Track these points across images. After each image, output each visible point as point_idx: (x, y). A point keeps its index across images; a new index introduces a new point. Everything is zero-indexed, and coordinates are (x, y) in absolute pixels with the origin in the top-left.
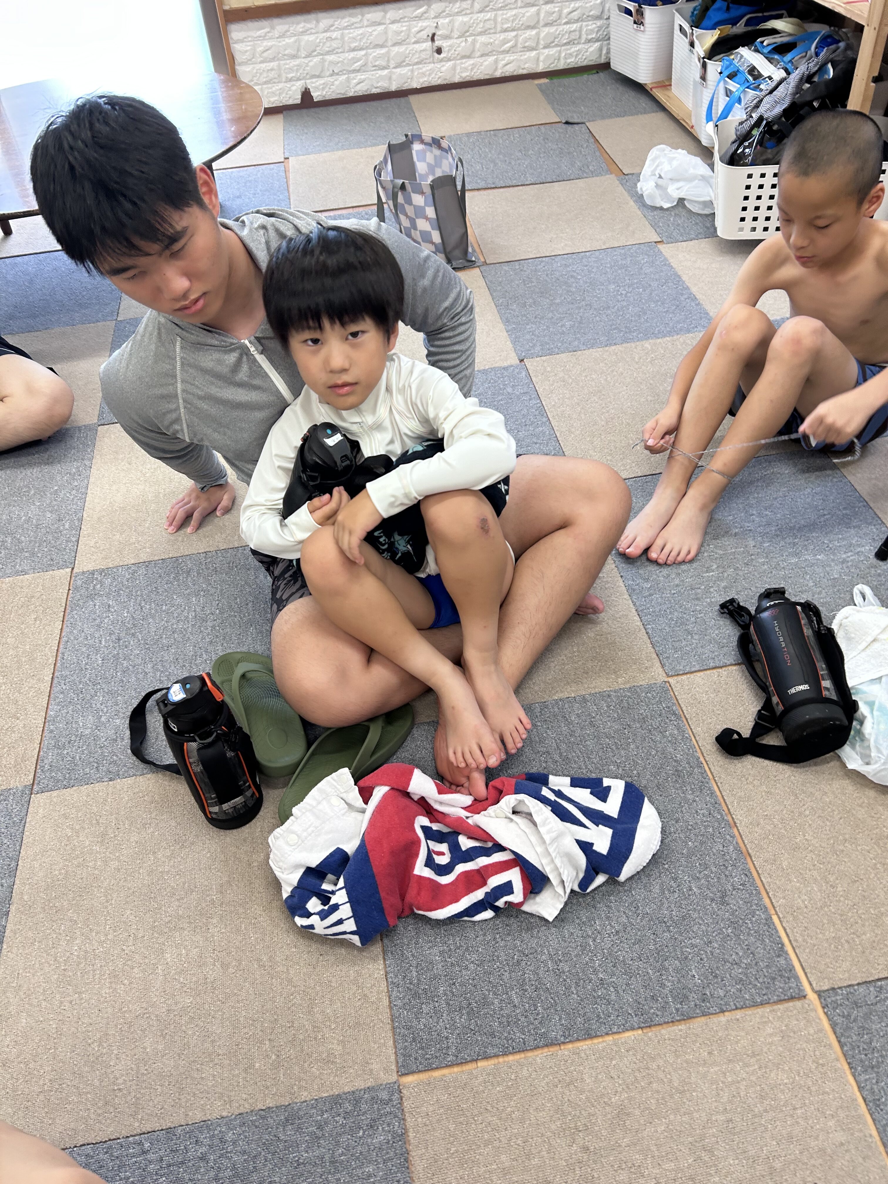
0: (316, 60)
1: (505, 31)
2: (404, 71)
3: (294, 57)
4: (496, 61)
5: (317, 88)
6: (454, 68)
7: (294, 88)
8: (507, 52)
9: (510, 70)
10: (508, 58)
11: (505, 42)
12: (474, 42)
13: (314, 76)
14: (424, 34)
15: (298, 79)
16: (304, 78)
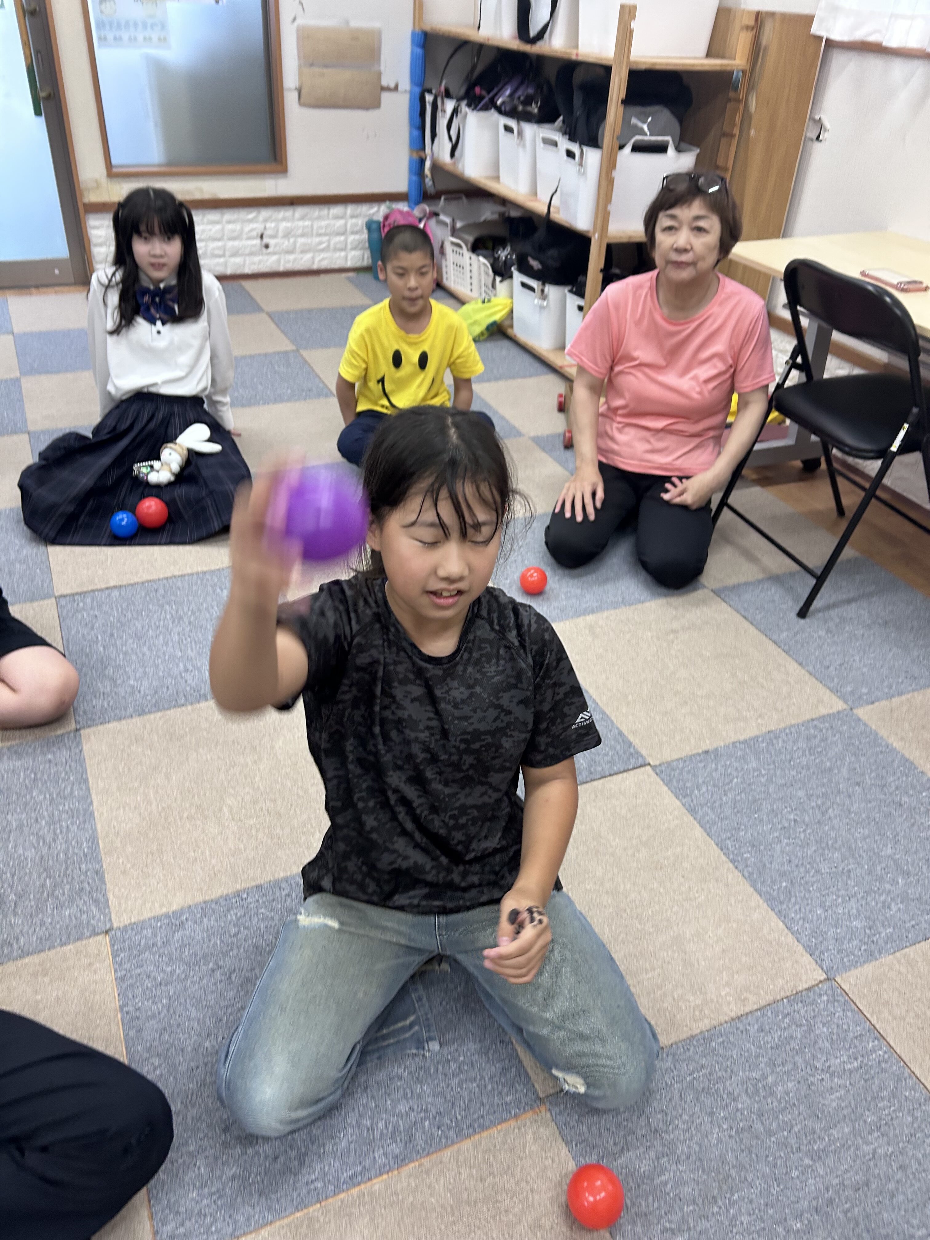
1: (320, 235)
2: (238, 260)
4: (313, 258)
6: (279, 261)
8: (322, 250)
9: (325, 265)
10: (322, 255)
11: (320, 243)
12: (295, 243)
14: (254, 233)
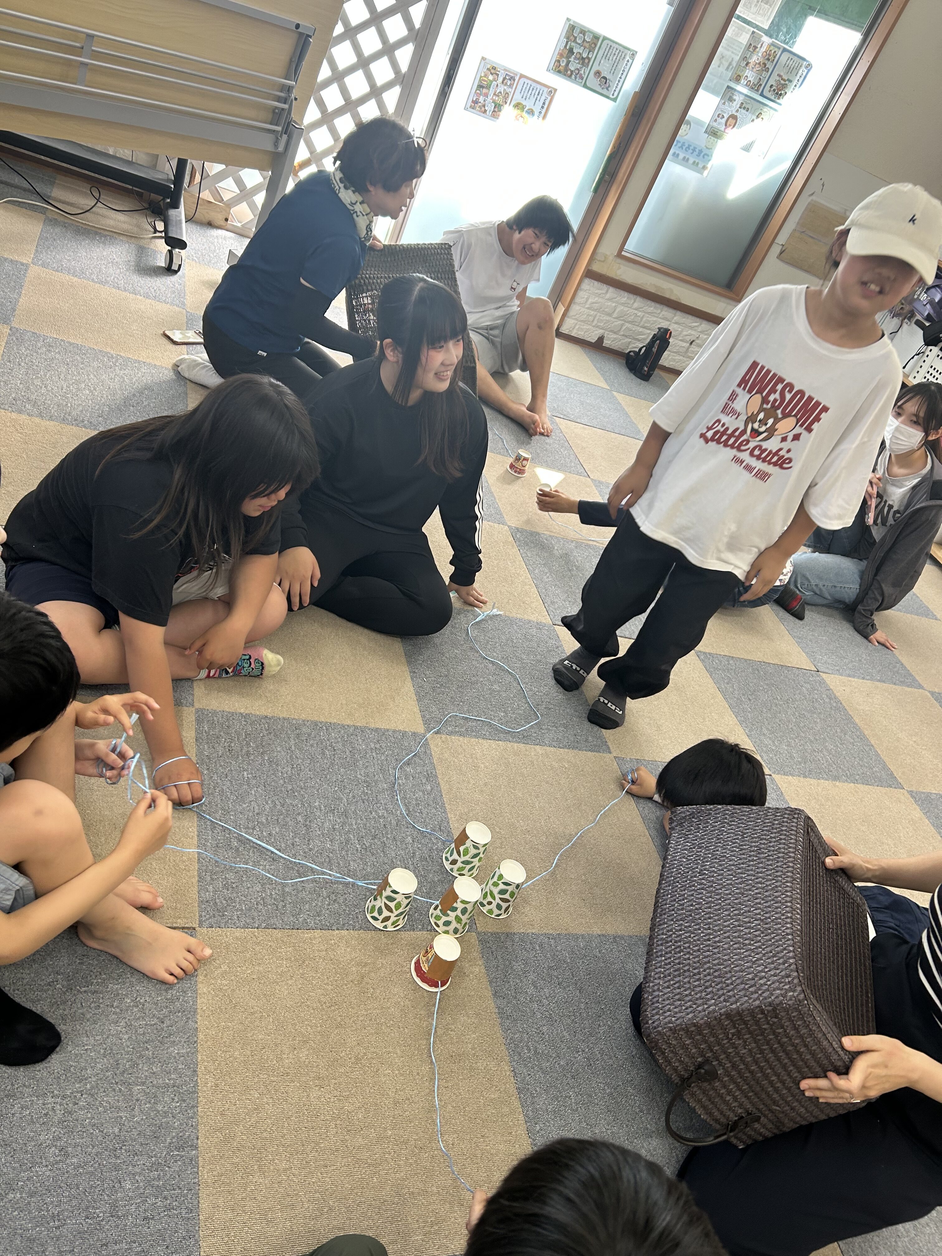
0: (620, 322)
3: (609, 315)
5: (609, 339)
7: (596, 332)
13: (611, 331)
15: (602, 329)
16: (606, 330)
